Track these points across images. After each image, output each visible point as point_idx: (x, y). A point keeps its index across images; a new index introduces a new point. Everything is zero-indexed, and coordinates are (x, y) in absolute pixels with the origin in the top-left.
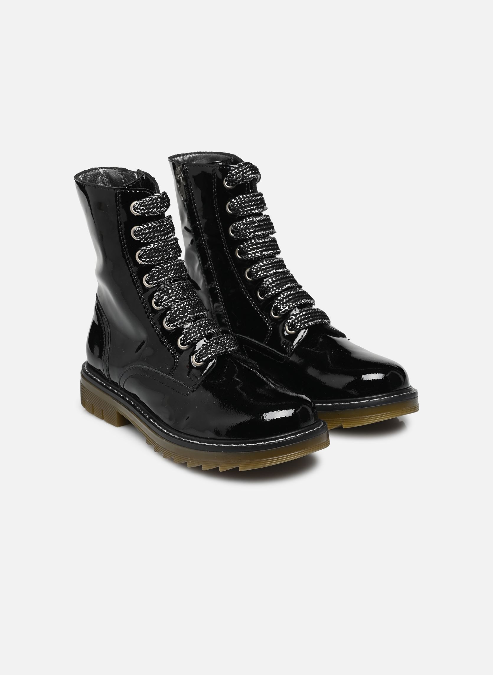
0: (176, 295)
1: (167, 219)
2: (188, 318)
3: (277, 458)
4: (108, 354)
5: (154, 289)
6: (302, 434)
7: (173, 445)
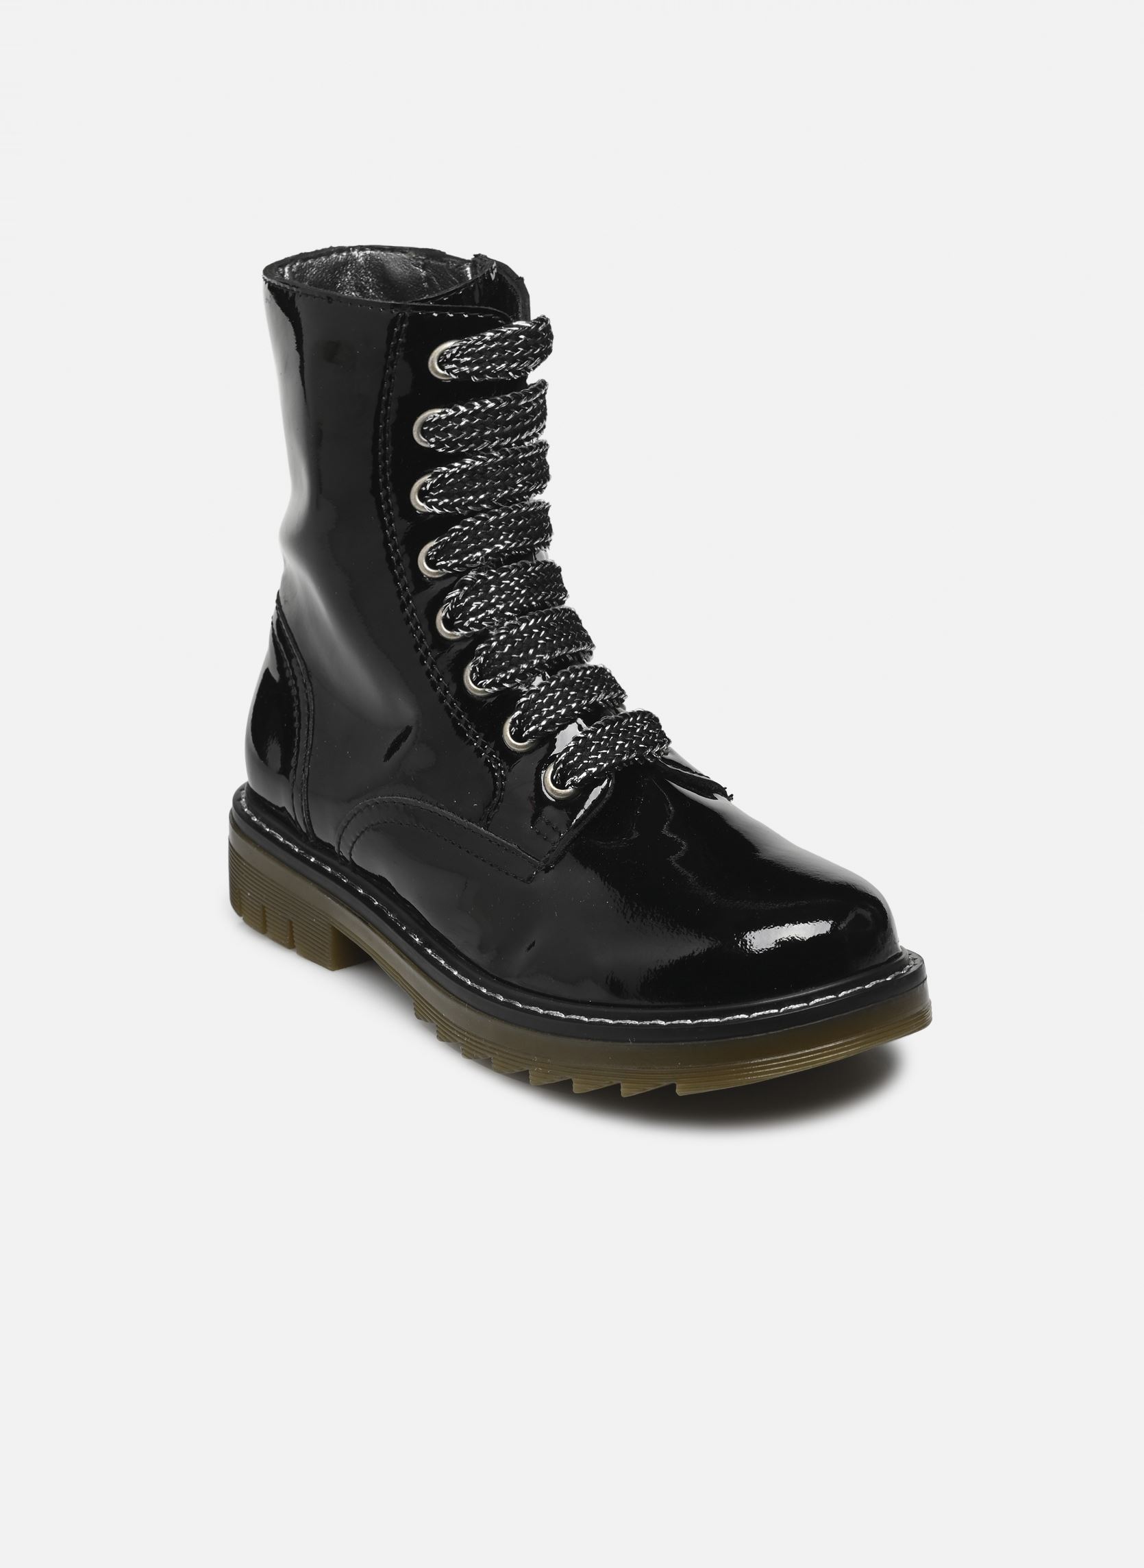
0: (509, 598)
1: (531, 390)
2: (535, 662)
3: (784, 1059)
4: (306, 764)
5: (447, 583)
6: (854, 990)
7: (490, 1022)
